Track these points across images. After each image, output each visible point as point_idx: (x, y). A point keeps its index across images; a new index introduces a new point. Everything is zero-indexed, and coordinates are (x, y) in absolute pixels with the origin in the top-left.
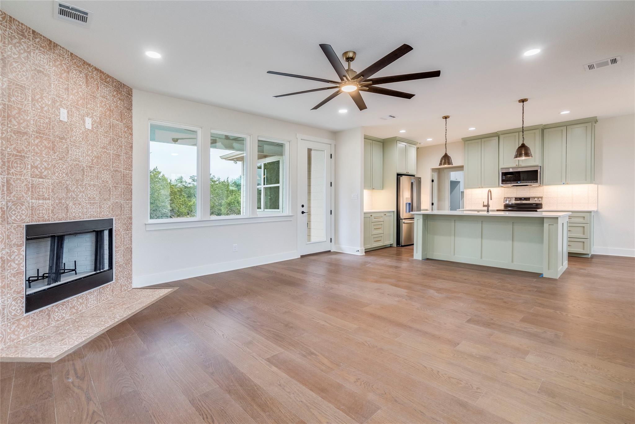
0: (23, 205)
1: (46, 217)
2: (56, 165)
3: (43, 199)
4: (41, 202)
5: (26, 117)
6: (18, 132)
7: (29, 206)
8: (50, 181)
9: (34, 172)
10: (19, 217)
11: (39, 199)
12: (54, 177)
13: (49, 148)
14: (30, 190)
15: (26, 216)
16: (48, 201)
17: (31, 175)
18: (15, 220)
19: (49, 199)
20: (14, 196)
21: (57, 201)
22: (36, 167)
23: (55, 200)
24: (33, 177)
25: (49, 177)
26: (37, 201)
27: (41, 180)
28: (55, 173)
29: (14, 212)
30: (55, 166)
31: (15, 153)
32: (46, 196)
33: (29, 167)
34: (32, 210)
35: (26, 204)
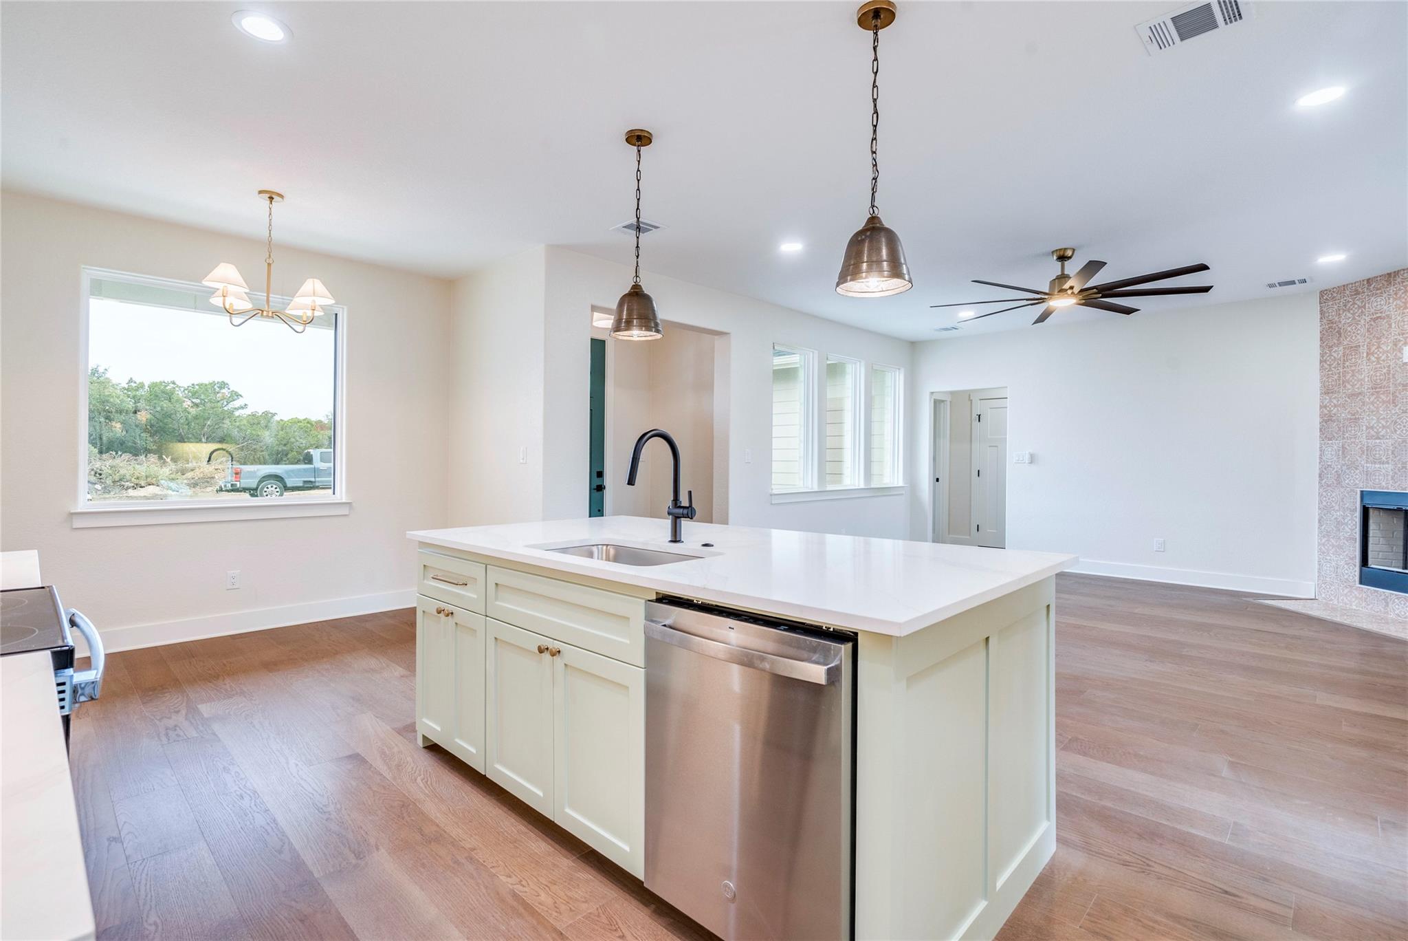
0: (1356, 469)
1: (1384, 484)
2: (1398, 420)
3: (1380, 463)
4: (1377, 466)
5: (1360, 377)
6: (1353, 395)
7: (1363, 471)
8: (1390, 442)
9: (1369, 433)
10: (1352, 482)
11: (1375, 463)
12: (1395, 436)
13: (1388, 402)
14: (1365, 454)
15: (1360, 481)
16: (1387, 465)
17: (1367, 437)
18: (1348, 484)
19: (1388, 463)
20: (1349, 460)
21: (1399, 466)
22: (1372, 428)
23: (1396, 464)
24: (1369, 439)
25: (1388, 437)
26: (1373, 465)
27: (1378, 441)
28: (1396, 431)
29: (1347, 476)
30: (1396, 422)
31: (1349, 417)
32: (1384, 459)
33: (1364, 428)
34: (1367, 475)
35: (1361, 468)
